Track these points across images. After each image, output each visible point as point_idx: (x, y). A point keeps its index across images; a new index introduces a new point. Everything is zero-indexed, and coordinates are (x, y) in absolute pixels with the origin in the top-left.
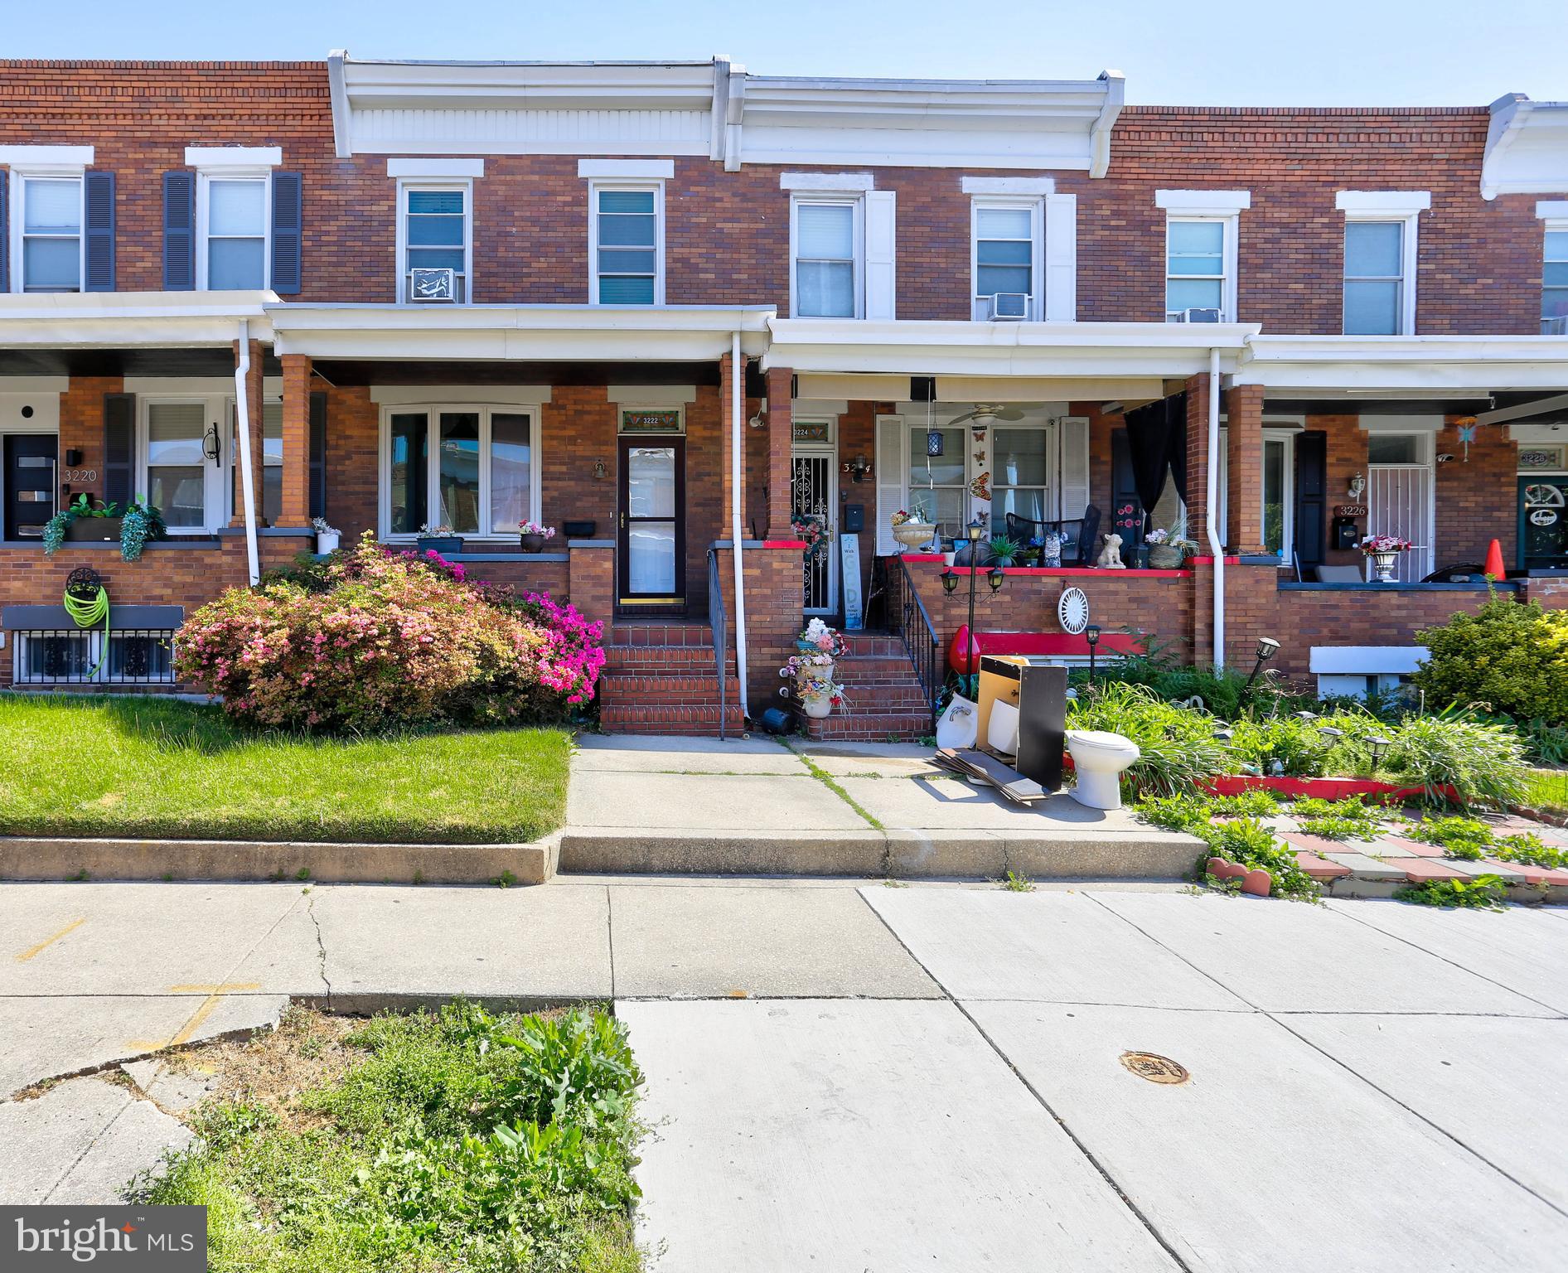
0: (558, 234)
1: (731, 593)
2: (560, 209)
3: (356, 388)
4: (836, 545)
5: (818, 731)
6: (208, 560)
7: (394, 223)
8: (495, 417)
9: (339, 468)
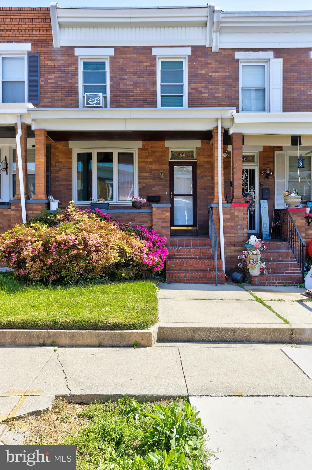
0: (144, 79)
1: (218, 225)
2: (145, 68)
3: (63, 143)
4: (258, 205)
5: (255, 281)
7: (77, 75)
8: (119, 154)
9: (56, 175)
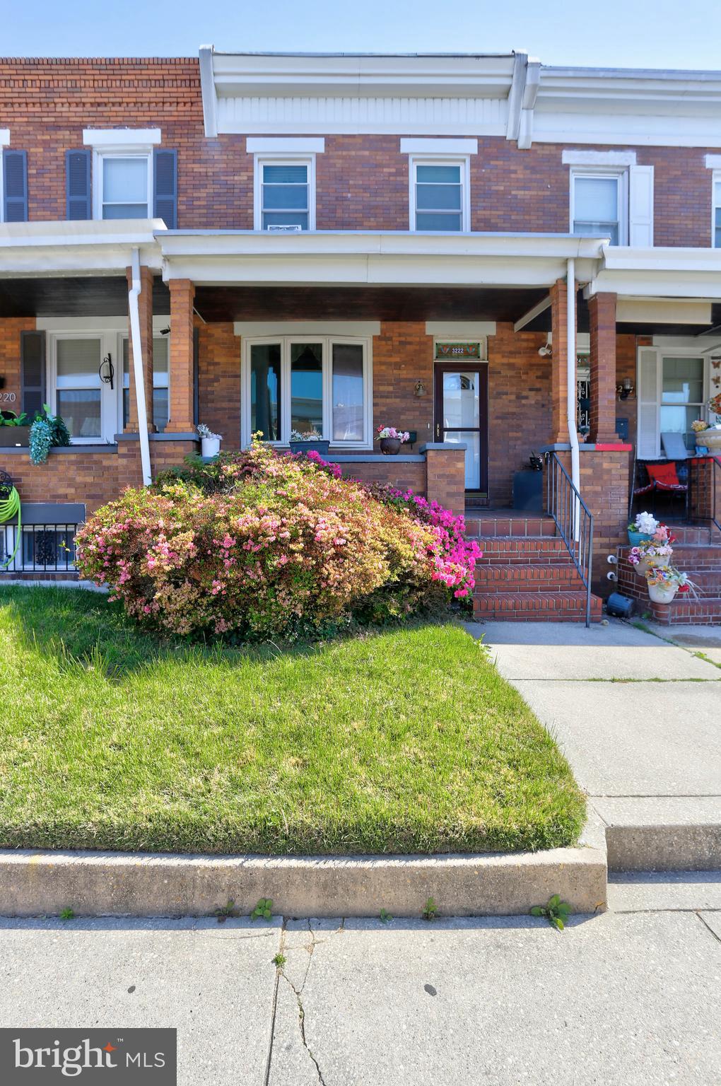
0: (384, 199)
2: (387, 178)
3: (222, 324)
5: (667, 616)
6: (106, 463)
7: (251, 191)
8: (336, 347)
9: (209, 389)
